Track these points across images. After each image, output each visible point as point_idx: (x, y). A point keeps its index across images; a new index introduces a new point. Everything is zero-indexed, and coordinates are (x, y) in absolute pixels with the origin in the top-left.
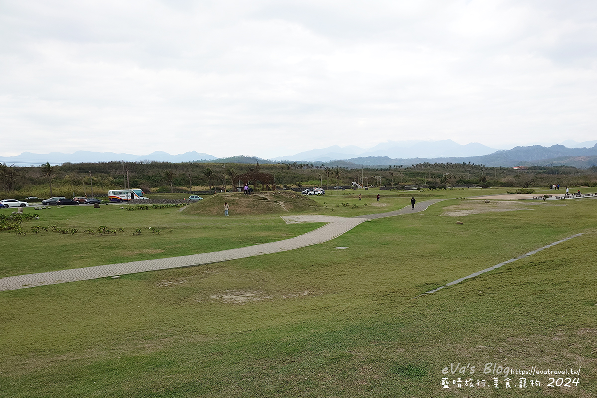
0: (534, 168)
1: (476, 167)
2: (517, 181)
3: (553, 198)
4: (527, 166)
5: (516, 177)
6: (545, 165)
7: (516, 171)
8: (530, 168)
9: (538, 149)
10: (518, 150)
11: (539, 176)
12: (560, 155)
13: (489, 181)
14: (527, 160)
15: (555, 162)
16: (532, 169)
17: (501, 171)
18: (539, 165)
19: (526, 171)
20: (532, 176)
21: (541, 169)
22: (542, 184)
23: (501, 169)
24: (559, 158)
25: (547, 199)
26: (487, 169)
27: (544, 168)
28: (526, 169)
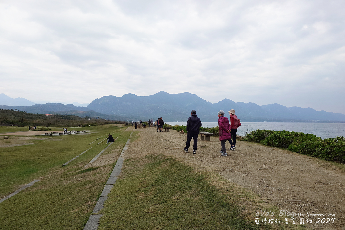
0: (57, 115)
1: (21, 113)
2: (44, 123)
3: (58, 135)
4: (54, 114)
5: (44, 120)
6: (64, 114)
7: (46, 117)
8: (55, 116)
9: (60, 105)
10: (49, 105)
11: (58, 120)
12: (71, 109)
13: (26, 122)
14: (54, 111)
15: (69, 113)
16: (56, 116)
17: (37, 116)
18: (61, 114)
19: (52, 117)
20: (54, 120)
21: (61, 117)
22: (59, 125)
23: (37, 115)
24: (71, 111)
25: (53, 135)
26: (29, 114)
27: (63, 116)
28: (52, 116)
